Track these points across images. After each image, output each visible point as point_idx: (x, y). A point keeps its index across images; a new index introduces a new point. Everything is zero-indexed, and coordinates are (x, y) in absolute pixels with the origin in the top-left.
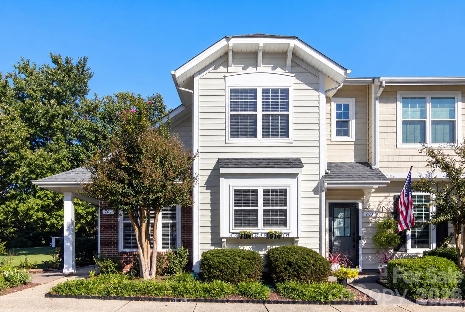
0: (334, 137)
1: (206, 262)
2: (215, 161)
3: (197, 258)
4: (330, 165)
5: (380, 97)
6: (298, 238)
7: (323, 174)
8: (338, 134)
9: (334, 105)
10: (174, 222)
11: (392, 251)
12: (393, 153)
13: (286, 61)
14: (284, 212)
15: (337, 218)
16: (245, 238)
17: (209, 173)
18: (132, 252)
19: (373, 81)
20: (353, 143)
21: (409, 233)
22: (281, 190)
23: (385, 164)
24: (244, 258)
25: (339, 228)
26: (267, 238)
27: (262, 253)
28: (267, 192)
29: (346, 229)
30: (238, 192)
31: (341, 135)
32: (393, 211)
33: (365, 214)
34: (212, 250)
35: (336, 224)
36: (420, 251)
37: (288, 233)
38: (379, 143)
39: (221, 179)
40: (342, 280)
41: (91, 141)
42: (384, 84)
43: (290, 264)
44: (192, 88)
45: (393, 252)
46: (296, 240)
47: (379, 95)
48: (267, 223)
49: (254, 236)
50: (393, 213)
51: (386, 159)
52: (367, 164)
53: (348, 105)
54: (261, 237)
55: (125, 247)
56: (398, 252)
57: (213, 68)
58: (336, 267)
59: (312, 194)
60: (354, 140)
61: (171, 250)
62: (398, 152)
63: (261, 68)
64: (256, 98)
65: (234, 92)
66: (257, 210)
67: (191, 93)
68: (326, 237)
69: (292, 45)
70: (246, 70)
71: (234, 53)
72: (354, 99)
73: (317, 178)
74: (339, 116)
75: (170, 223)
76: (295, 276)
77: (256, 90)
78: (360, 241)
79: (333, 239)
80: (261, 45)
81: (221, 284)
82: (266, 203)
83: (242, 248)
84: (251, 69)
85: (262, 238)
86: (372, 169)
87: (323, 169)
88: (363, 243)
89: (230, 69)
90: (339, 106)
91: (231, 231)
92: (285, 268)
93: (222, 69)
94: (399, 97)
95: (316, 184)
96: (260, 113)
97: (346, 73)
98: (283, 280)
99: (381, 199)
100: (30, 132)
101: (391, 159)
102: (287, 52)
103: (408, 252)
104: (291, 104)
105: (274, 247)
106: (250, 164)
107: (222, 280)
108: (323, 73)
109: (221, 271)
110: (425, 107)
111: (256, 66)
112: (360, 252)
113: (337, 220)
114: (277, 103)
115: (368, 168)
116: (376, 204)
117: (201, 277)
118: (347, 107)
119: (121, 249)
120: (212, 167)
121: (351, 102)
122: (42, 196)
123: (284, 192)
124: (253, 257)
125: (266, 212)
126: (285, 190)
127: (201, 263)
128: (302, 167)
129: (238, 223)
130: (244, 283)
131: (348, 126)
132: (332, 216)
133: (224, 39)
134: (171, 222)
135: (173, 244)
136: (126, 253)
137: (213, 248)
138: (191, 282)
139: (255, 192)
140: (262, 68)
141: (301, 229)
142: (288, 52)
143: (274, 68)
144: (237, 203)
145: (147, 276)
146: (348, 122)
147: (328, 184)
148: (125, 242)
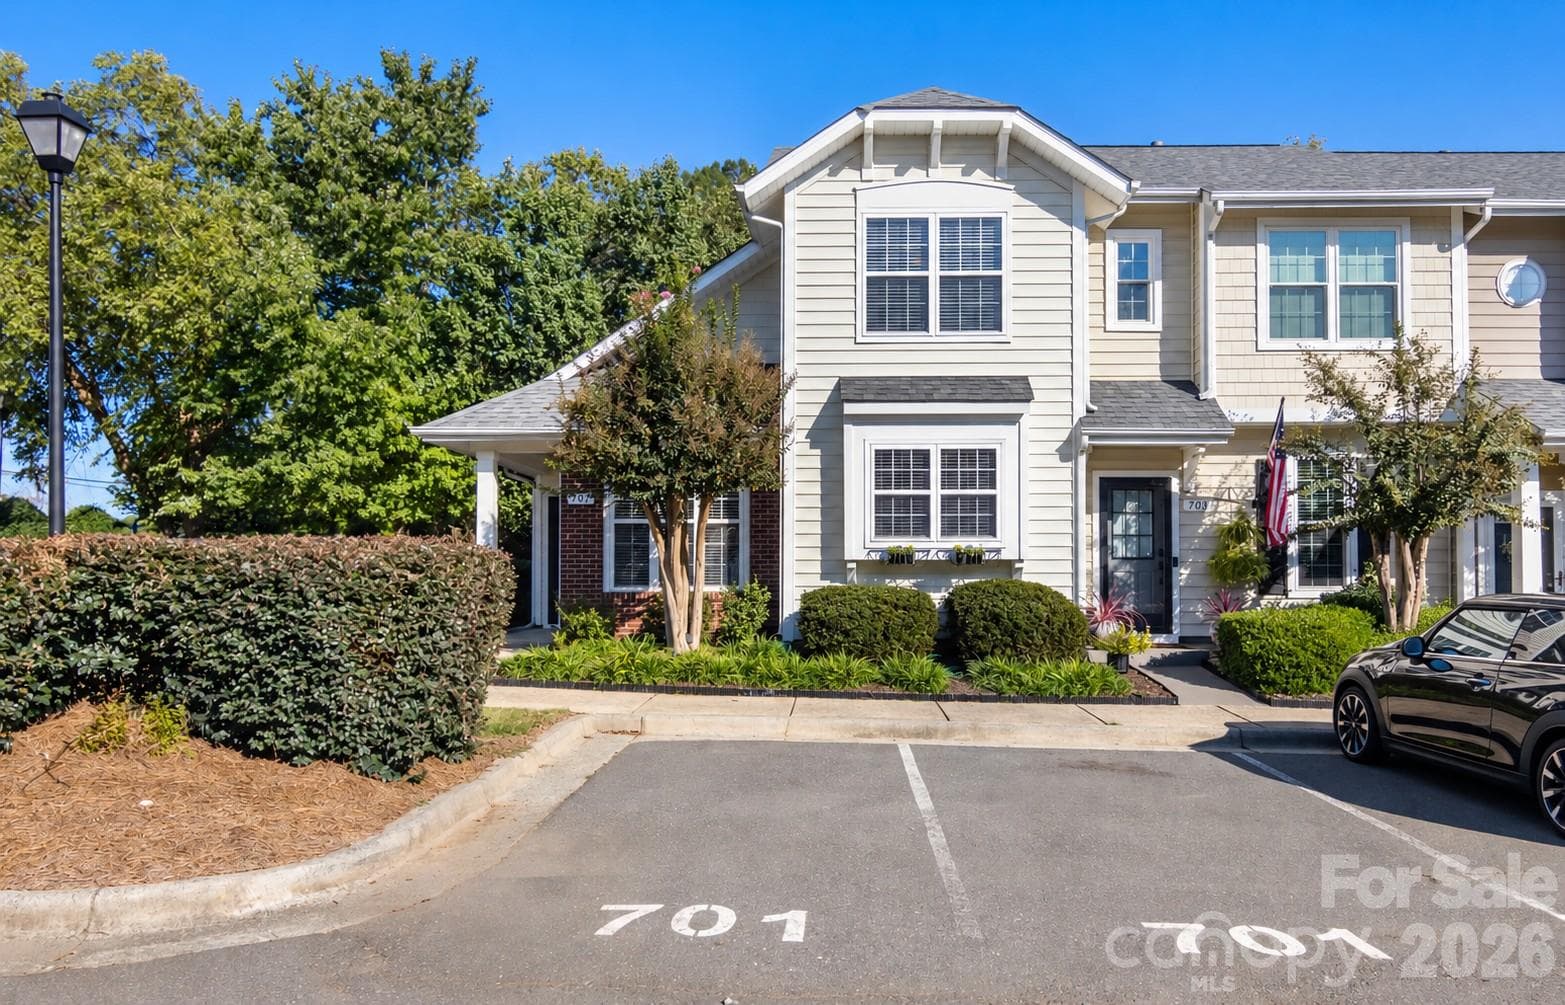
0: (1113, 322)
1: (813, 614)
2: (831, 384)
3: (790, 606)
4: (1098, 389)
5: (1216, 231)
6: (1021, 561)
7: (1080, 412)
8: (1124, 313)
9: (1112, 247)
10: (735, 521)
11: (1252, 594)
12: (1250, 362)
13: (995, 155)
14: (990, 503)
15: (1122, 513)
16: (898, 561)
17: (816, 411)
18: (634, 594)
19: (1200, 197)
20: (1158, 336)
21: (1293, 548)
22: (983, 452)
23: (1230, 389)
24: (896, 607)
25: (1126, 536)
26: (950, 561)
27: (937, 598)
28: (949, 456)
29: (1143, 539)
30: (883, 457)
31: (1129, 318)
32: (1253, 498)
33: (1186, 505)
34: (823, 589)
35: (1118, 528)
36: (1314, 592)
37: (998, 551)
38: (1215, 339)
39: (845, 426)
40: (1117, 658)
41: (484, 291)
42: (1221, 206)
43: (996, 618)
44: (780, 216)
45: (1254, 595)
46: (1017, 565)
47: (1213, 227)
48: (949, 529)
49: (918, 556)
50: (1254, 504)
51: (1232, 376)
52: (1190, 387)
53: (1145, 246)
54: (935, 558)
55: (618, 581)
56: (1266, 597)
57: (826, 171)
58: (1108, 629)
59: (1055, 460)
60: (1160, 329)
61: (724, 589)
62: (1260, 361)
63: (939, 169)
64: (925, 239)
65: (875, 224)
66: (927, 498)
67: (778, 228)
68: (1090, 560)
69: (1008, 126)
70: (902, 175)
71: (876, 137)
72: (1158, 233)
73: (1067, 423)
74: (1123, 272)
75: (724, 525)
76: (1006, 645)
77: (926, 221)
78: (1174, 569)
79: (1111, 563)
80: (938, 125)
81: (848, 662)
82: (948, 480)
83: (894, 585)
84: (915, 174)
85: (940, 561)
86: (1198, 398)
87: (1082, 403)
88: (1182, 574)
89: (867, 174)
90: (1123, 251)
91: (869, 545)
92: (986, 629)
93: (848, 174)
94: (1261, 231)
95: (1064, 435)
96: (934, 273)
97: (1129, 188)
98: (982, 655)
99: (1226, 470)
100: (323, 268)
101: (1245, 376)
102: (997, 135)
103: (1290, 595)
104: (1007, 251)
105: (967, 581)
106: (914, 391)
107: (849, 653)
108: (1081, 182)
109: (846, 633)
110: (1323, 252)
111: (925, 163)
112: (1176, 596)
113: (1120, 519)
114: (975, 253)
115: (1189, 397)
116: (1215, 482)
117: (801, 648)
118: (1142, 249)
119: (609, 586)
120: (824, 398)
121: (1152, 239)
122: (351, 441)
123: (989, 456)
124: (915, 604)
125: (948, 503)
126: (992, 453)
127: (799, 617)
128: (1028, 401)
129: (883, 527)
130: (896, 661)
131: (1145, 297)
132: (1108, 511)
133: (855, 113)
134: (726, 521)
135: (732, 577)
136: (619, 595)
137: (827, 583)
138: (779, 659)
139: (923, 457)
140: (940, 171)
141: (1029, 540)
142: (1000, 136)
143: (966, 172)
144: (882, 480)
145: (681, 645)
146: (1145, 285)
147: (1092, 437)
148: (618, 569)
